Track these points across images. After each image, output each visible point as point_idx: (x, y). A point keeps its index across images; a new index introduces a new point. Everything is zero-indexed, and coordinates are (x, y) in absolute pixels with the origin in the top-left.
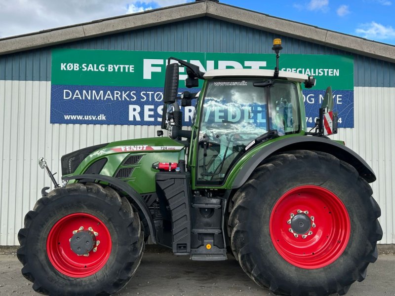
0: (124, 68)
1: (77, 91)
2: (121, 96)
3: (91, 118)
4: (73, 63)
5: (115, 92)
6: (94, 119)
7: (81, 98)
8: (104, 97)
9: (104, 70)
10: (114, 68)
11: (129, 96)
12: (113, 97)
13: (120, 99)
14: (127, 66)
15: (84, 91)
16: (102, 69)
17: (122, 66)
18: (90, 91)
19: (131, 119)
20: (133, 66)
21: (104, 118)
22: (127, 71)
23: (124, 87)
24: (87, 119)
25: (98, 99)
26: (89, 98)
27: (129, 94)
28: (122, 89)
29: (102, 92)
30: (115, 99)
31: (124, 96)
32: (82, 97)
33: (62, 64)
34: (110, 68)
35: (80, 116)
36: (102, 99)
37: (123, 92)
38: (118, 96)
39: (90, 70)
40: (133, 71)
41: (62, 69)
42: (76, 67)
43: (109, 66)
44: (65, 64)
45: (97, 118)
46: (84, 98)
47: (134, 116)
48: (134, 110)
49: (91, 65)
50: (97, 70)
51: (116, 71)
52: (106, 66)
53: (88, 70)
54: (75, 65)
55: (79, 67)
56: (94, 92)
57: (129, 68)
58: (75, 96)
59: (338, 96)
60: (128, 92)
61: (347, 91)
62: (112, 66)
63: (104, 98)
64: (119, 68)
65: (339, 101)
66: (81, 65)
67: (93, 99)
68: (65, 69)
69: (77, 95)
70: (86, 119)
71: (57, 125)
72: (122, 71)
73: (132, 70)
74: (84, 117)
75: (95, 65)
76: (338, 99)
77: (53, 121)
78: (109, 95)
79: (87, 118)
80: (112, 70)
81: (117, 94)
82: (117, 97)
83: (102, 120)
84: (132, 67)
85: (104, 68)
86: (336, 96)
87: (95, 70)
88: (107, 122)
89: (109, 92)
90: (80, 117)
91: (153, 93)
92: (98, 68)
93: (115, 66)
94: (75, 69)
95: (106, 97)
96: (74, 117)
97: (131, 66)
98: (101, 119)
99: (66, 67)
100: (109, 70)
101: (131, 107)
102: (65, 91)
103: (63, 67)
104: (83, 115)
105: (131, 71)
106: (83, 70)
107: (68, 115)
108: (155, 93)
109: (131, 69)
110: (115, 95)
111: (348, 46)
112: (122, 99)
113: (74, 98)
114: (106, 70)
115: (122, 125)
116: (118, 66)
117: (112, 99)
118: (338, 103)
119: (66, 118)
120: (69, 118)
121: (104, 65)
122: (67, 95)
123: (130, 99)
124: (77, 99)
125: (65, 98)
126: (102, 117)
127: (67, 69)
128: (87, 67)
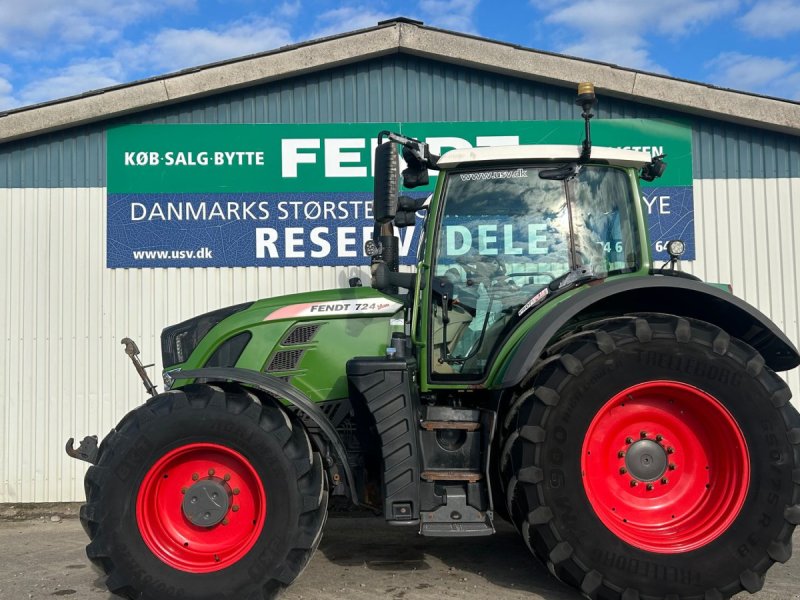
0: (245, 158)
1: (157, 204)
2: (240, 211)
3: (184, 256)
4: (148, 151)
5: (229, 204)
6: (190, 256)
7: (164, 218)
8: (208, 214)
9: (206, 163)
10: (225, 158)
11: (255, 210)
12: (226, 214)
13: (238, 218)
14: (250, 154)
15: (170, 205)
16: (203, 161)
17: (240, 154)
18: (181, 204)
19: (260, 254)
20: (262, 153)
21: (208, 255)
22: (250, 162)
23: (245, 194)
24: (177, 257)
25: (196, 218)
26: (180, 217)
27: (256, 206)
28: (241, 198)
29: (203, 205)
30: (229, 218)
31: (246, 210)
32: (166, 216)
33: (127, 154)
34: (219, 158)
35: (163, 253)
36: (204, 218)
37: (244, 204)
38: (234, 211)
39: (181, 164)
40: (262, 163)
41: (127, 163)
42: (154, 158)
43: (216, 154)
44: (133, 154)
45: (195, 254)
46: (169, 218)
47: (266, 249)
48: (267, 237)
49: (181, 154)
50: (194, 163)
51: (230, 163)
52: (211, 155)
53: (177, 163)
54: (151, 154)
55: (159, 158)
56: (188, 204)
57: (254, 157)
58: (152, 214)
59: (661, 198)
60: (254, 203)
61: (680, 189)
62: (222, 155)
63: (207, 216)
64: (236, 158)
65: (665, 209)
66: (162, 155)
67: (188, 218)
68: (133, 163)
69: (157, 212)
70: (173, 257)
71: (120, 271)
72: (240, 162)
73: (261, 161)
74: (170, 254)
75: (190, 154)
76: (662, 205)
77: (112, 264)
78: (217, 211)
79: (175, 255)
80: (222, 162)
81: (233, 207)
82: (232, 214)
83: (205, 259)
84: (260, 156)
85: (206, 159)
86: (658, 200)
87: (190, 163)
88: (216, 262)
89: (217, 204)
90: (163, 255)
91: (301, 203)
92: (194, 159)
93: (227, 154)
94: (151, 163)
95: (212, 214)
96: (150, 255)
97: (258, 154)
98: (203, 256)
99: (134, 159)
100: (217, 163)
101: (260, 232)
102: (133, 205)
103: (128, 158)
104: (170, 248)
105: (258, 163)
106: (167, 164)
107: (142, 250)
108: (305, 204)
109: (258, 158)
110: (229, 211)
111: (677, 101)
112: (241, 217)
113: (150, 219)
114: (211, 162)
115: (244, 266)
116: (233, 154)
117: (224, 218)
118: (662, 212)
119: (136, 257)
120: (141, 257)
121: (206, 153)
122: (139, 213)
123: (257, 216)
124: (157, 219)
125: (133, 219)
126: (205, 253)
127: (136, 162)
128: (175, 158)
